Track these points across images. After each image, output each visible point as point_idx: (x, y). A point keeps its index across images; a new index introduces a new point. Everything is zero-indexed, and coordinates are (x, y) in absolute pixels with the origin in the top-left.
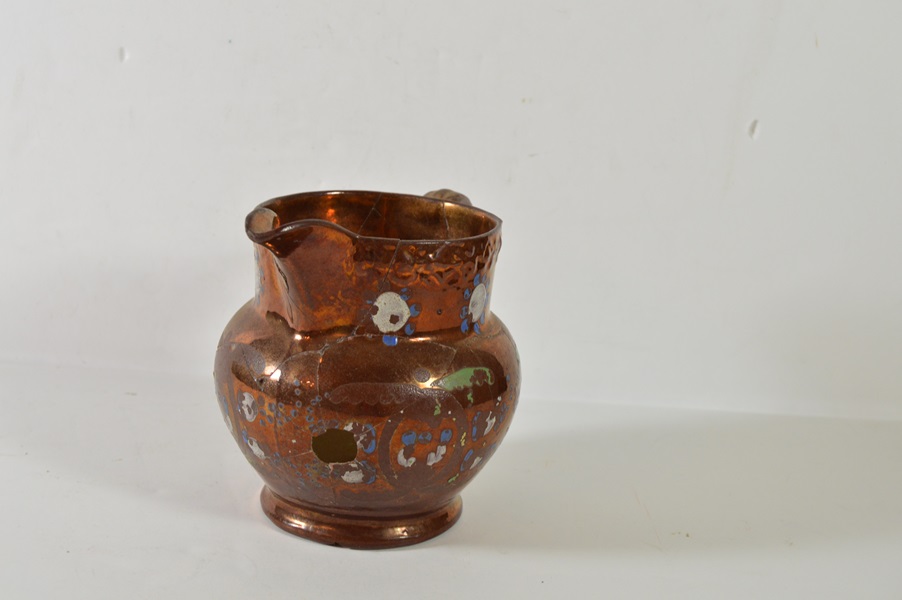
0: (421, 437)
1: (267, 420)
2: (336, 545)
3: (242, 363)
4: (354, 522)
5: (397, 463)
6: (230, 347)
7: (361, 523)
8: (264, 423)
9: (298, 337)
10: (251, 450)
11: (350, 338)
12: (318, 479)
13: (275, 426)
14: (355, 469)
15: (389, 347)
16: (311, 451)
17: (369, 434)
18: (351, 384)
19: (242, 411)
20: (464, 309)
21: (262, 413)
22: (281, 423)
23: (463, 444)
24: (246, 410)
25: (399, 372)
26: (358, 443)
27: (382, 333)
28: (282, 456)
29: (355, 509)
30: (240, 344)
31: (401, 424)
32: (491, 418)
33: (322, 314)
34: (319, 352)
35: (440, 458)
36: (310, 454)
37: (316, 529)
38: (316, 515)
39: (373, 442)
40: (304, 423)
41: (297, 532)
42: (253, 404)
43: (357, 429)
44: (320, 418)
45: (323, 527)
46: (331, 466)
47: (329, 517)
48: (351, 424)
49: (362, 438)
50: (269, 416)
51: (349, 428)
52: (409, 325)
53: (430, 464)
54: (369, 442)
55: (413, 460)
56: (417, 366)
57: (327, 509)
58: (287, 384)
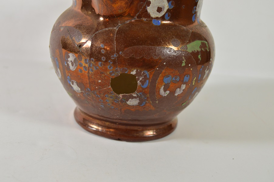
0: (174, 79)
1: (83, 69)
2: (119, 140)
3: (68, 37)
4: (129, 127)
5: (159, 94)
6: (60, 29)
7: (132, 128)
8: (81, 71)
9: (101, 19)
10: (72, 87)
11: (133, 21)
12: (113, 103)
13: (89, 72)
14: (135, 97)
15: (156, 26)
16: (110, 87)
17: (145, 76)
18: (136, 47)
19: (68, 64)
20: (194, 8)
21: (81, 65)
22: (92, 70)
23: (193, 84)
24: (70, 64)
25: (163, 40)
26: (138, 82)
27: (152, 18)
28: (91, 90)
29: (130, 120)
30: (66, 27)
31: (164, 71)
32: (207, 70)
33: (117, 5)
34: (115, 28)
35: (182, 91)
36: (109, 89)
37: (107, 131)
38: (107, 123)
39: (147, 81)
40: (106, 70)
41: (96, 133)
42: (75, 60)
43: (138, 74)
44: (116, 67)
45: (111, 130)
46: (121, 96)
47: (114, 125)
48: (135, 71)
49: (141, 79)
50: (85, 67)
51: (134, 73)
52: (167, 14)
53: (176, 95)
54: (145, 81)
55: (168, 92)
56: (173, 37)
57: (114, 121)
58: (96, 47)
